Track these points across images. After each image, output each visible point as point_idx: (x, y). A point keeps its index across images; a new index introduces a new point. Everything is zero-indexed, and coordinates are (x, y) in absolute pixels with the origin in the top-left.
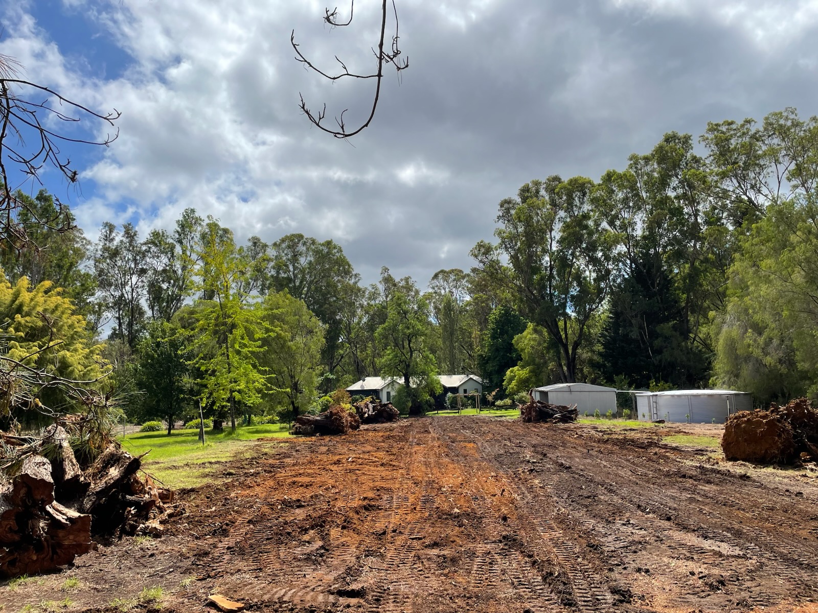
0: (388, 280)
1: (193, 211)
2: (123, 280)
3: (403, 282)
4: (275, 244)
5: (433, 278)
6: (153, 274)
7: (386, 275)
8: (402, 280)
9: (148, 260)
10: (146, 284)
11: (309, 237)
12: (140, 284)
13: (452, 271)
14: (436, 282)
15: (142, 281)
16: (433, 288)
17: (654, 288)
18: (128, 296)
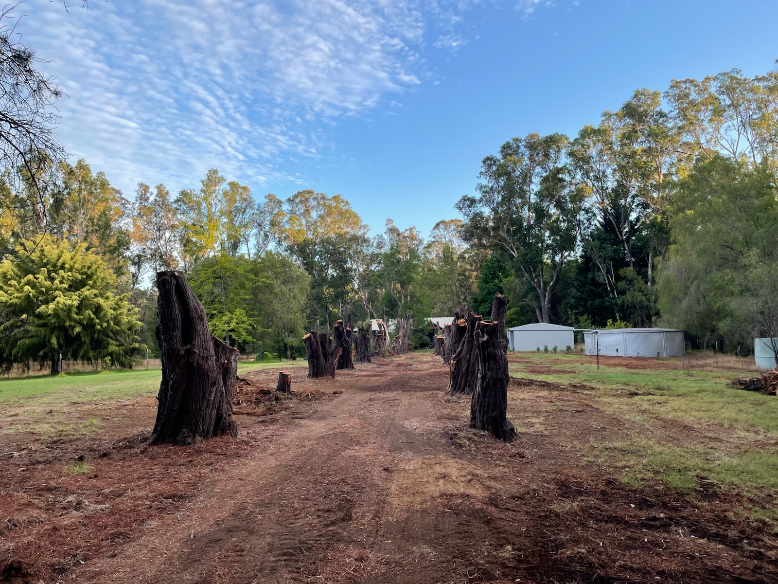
0: (393, 230)
1: (216, 172)
2: (158, 234)
3: (408, 232)
4: (289, 200)
5: (434, 228)
6: (184, 229)
7: (390, 226)
8: (406, 230)
9: (179, 217)
10: (178, 238)
11: (320, 192)
12: (172, 238)
13: (452, 221)
14: (437, 231)
15: (175, 236)
16: (434, 237)
17: (622, 236)
18: (163, 249)
